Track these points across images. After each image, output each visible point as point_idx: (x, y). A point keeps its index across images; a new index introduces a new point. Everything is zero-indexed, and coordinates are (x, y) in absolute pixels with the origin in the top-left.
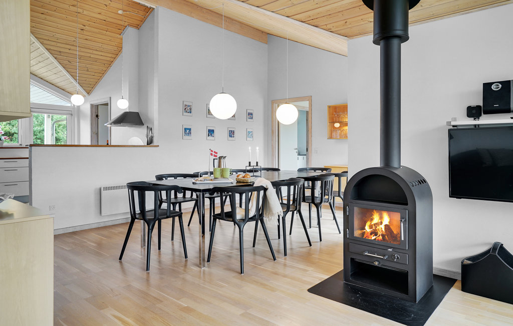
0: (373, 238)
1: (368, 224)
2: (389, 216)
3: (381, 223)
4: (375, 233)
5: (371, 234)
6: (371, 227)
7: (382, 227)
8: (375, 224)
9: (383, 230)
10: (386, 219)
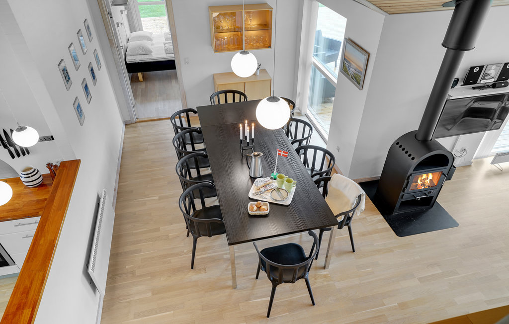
0: (423, 188)
1: (420, 179)
2: (433, 175)
3: (428, 178)
4: (423, 184)
5: (421, 185)
6: (421, 181)
7: (428, 181)
8: (424, 179)
9: (429, 182)
10: (430, 176)
